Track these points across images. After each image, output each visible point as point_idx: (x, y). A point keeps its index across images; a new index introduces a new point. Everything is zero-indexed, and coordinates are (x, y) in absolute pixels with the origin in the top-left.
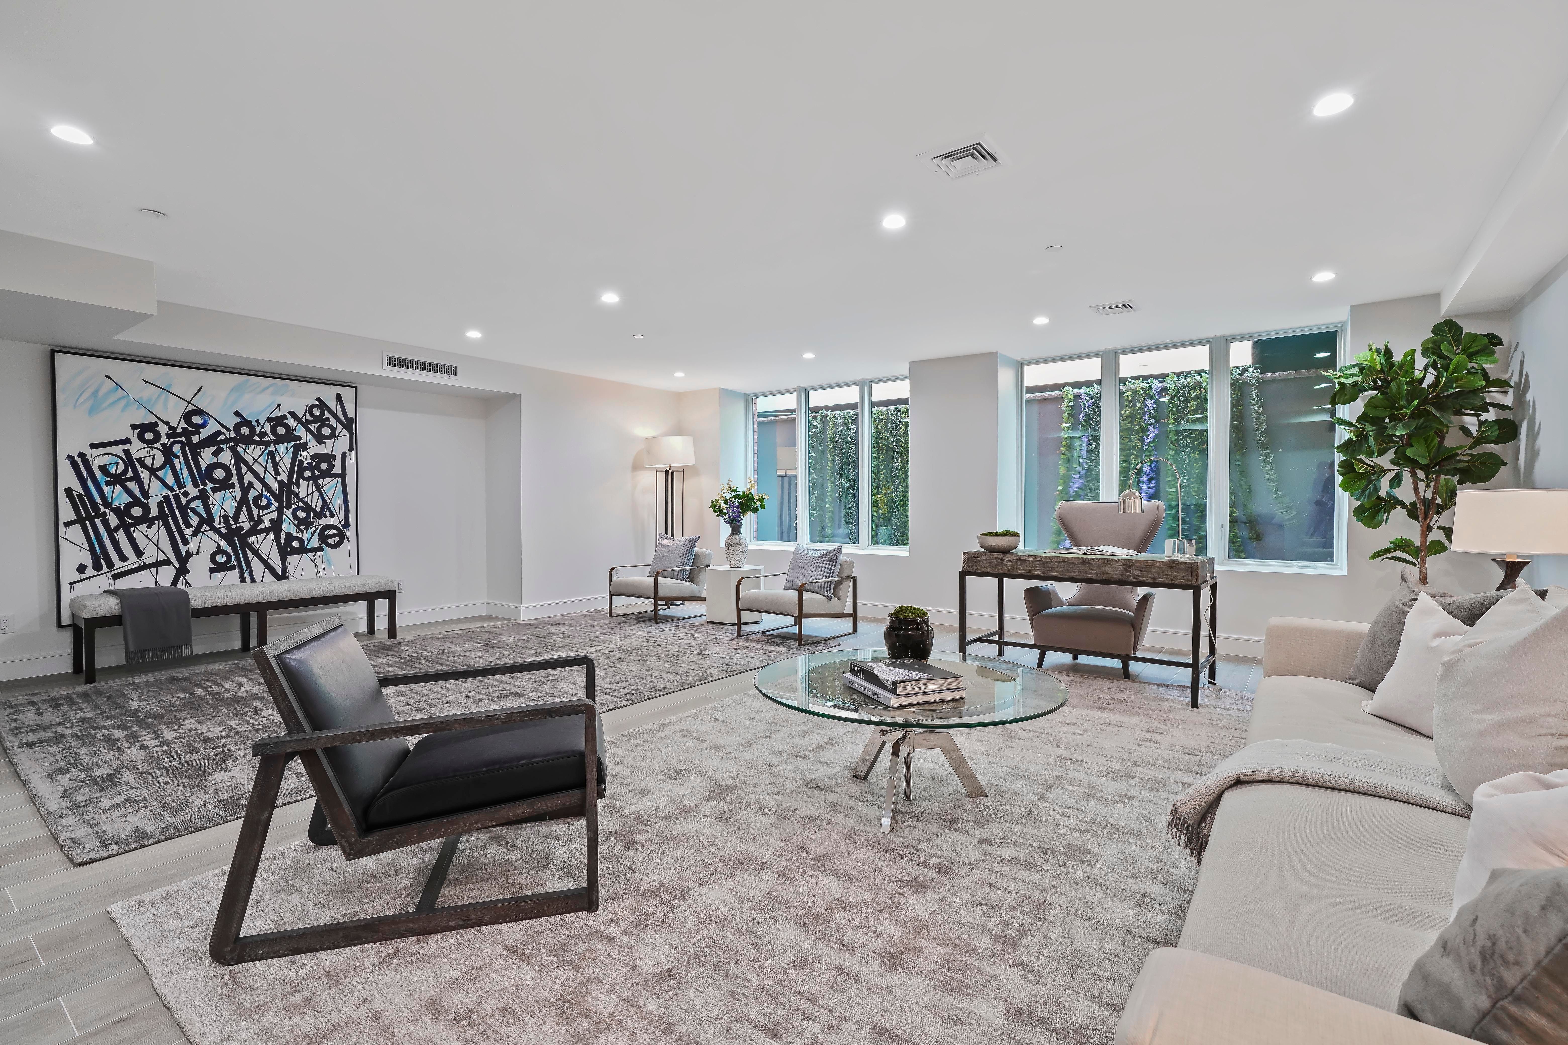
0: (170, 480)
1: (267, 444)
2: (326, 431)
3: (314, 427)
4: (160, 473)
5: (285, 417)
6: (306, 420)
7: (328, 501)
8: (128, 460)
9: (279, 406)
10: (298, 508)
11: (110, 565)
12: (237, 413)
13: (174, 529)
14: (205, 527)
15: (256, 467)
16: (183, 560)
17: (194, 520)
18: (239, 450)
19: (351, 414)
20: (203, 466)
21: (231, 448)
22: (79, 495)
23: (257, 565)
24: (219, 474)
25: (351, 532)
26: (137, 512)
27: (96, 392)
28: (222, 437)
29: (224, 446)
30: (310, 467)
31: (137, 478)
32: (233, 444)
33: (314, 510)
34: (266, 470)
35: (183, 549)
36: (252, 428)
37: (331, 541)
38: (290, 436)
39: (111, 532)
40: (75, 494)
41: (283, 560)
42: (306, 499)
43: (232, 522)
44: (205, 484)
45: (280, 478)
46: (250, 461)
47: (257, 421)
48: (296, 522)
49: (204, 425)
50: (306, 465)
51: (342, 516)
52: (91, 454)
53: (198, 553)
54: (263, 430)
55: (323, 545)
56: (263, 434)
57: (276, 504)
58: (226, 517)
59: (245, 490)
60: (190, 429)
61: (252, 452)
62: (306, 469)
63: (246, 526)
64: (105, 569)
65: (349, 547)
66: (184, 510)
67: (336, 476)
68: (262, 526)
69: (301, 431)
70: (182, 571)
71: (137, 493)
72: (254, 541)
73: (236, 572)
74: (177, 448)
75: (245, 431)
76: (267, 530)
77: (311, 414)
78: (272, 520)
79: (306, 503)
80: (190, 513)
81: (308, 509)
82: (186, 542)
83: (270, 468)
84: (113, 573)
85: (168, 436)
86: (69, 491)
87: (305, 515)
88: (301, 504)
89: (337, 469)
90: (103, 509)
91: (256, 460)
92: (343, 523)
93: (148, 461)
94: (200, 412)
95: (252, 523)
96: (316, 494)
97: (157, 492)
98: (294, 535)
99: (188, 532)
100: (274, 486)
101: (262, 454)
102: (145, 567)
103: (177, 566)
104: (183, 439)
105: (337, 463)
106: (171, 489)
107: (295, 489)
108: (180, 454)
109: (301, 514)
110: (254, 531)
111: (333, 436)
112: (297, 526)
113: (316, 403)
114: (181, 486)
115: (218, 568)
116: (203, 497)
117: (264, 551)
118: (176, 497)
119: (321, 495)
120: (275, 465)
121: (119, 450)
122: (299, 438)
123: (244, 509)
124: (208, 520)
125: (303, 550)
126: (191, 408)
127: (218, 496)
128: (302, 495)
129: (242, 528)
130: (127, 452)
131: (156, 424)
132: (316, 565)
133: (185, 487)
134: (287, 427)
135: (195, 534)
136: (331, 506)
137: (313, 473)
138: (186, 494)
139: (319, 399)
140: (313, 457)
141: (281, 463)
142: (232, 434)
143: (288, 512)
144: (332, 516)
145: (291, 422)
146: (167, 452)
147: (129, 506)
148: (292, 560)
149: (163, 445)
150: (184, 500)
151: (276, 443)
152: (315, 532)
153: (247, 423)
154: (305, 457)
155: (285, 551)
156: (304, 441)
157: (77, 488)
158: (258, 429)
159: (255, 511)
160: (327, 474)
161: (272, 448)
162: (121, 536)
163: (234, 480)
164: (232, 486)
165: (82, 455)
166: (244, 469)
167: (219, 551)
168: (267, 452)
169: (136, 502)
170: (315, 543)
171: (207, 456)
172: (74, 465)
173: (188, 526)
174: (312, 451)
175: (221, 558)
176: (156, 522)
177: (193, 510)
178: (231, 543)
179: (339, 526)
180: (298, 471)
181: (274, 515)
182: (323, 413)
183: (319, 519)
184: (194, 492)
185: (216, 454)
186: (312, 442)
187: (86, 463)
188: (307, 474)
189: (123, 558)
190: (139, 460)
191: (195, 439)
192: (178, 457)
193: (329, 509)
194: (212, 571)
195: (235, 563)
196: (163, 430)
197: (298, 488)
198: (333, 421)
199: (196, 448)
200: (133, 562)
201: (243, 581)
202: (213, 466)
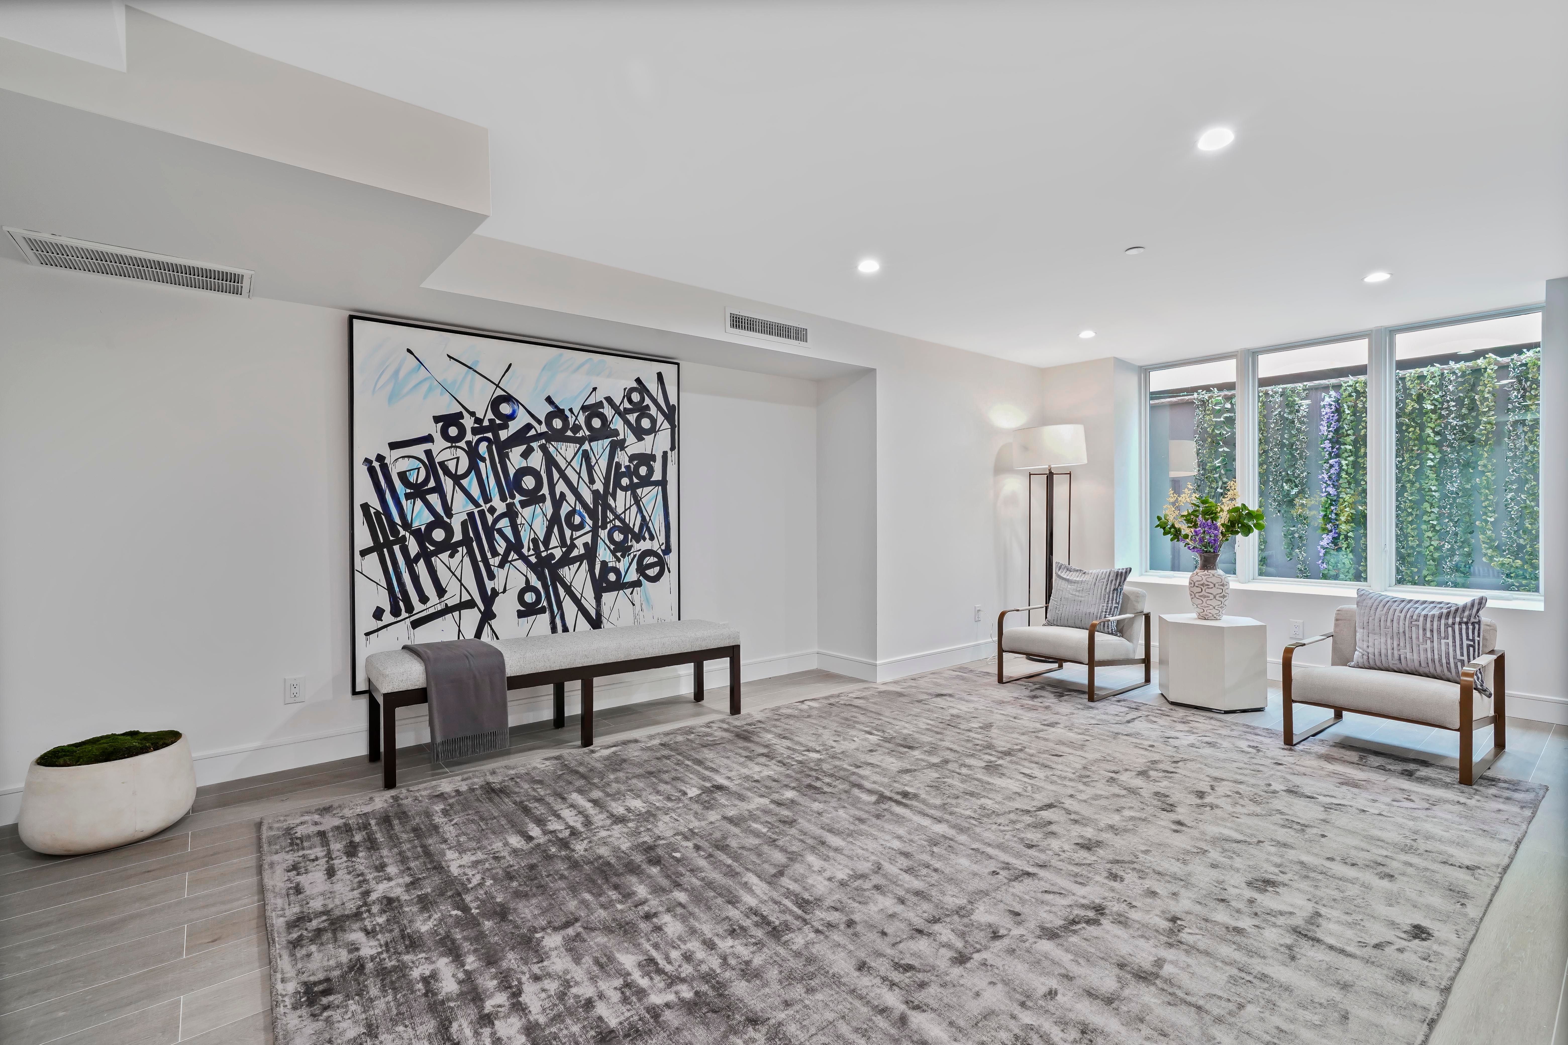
0: (476, 492)
1: (581, 441)
2: (646, 423)
3: (632, 418)
4: (464, 482)
5: (600, 404)
6: (625, 409)
7: (648, 519)
8: (431, 464)
9: (595, 389)
10: (615, 528)
11: (410, 609)
12: (549, 400)
13: (479, 558)
14: (513, 556)
15: (570, 473)
16: (489, 599)
17: (501, 546)
18: (551, 449)
19: (673, 399)
20: (512, 472)
21: (543, 448)
22: (377, 513)
23: (569, 607)
24: (529, 482)
25: (671, 560)
26: (439, 535)
27: (397, 373)
28: (532, 432)
29: (535, 445)
30: (629, 473)
31: (439, 489)
32: (544, 441)
33: (631, 531)
34: (580, 477)
35: (489, 585)
36: (565, 419)
37: (650, 572)
38: (606, 431)
39: (411, 563)
40: (372, 511)
41: (598, 598)
42: (623, 516)
43: (542, 548)
44: (513, 497)
45: (595, 487)
46: (563, 465)
47: (571, 410)
48: (612, 547)
49: (512, 417)
50: (623, 469)
51: (662, 539)
52: (391, 456)
53: (505, 591)
54: (577, 422)
55: (641, 578)
56: (577, 428)
57: (590, 522)
58: (535, 541)
59: (557, 504)
60: (498, 422)
61: (564, 452)
62: (624, 475)
63: (558, 553)
64: (404, 614)
65: (669, 579)
66: (490, 531)
67: (656, 483)
68: (575, 553)
69: (618, 424)
70: (488, 616)
71: (439, 509)
72: (566, 573)
73: (546, 617)
74: (483, 448)
75: (557, 423)
76: (579, 559)
77: (630, 401)
78: (586, 545)
79: (622, 521)
80: (497, 536)
81: (626, 529)
82: (492, 576)
83: (584, 474)
84: (413, 618)
85: (475, 431)
86: (365, 507)
87: (622, 537)
88: (618, 523)
89: (657, 476)
90: (402, 532)
91: (569, 464)
92: (663, 547)
93: (451, 466)
94: (508, 398)
95: (564, 549)
96: (634, 509)
97: (461, 506)
98: (610, 565)
99: (495, 561)
100: (588, 498)
101: (575, 454)
102: (448, 610)
103: (482, 609)
104: (490, 435)
105: (657, 466)
106: (476, 504)
107: (611, 501)
108: (486, 456)
109: (618, 537)
110: (566, 560)
111: (653, 430)
112: (613, 553)
113: (635, 385)
114: (487, 500)
115: (528, 611)
116: (511, 514)
117: (577, 587)
118: (482, 513)
119: (640, 510)
120: (590, 469)
121: (419, 450)
122: (616, 433)
123: (556, 530)
124: (515, 546)
125: (619, 585)
126: (499, 392)
127: (527, 512)
128: (620, 510)
129: (552, 556)
130: (428, 453)
131: (460, 415)
132: (634, 605)
133: (491, 500)
134: (603, 417)
135: (501, 565)
136: (650, 525)
137: (631, 480)
138: (492, 510)
139: (638, 381)
140: (632, 458)
141: (596, 467)
142: (543, 428)
143: (603, 534)
144: (652, 538)
145: (608, 411)
146: (473, 453)
147: (431, 527)
148: (608, 598)
149: (469, 443)
150: (490, 519)
151: (592, 439)
152: (632, 560)
153: (558, 413)
154: (622, 458)
155: (601, 586)
156: (621, 437)
157: (375, 504)
158: (571, 420)
159: (568, 532)
160: (646, 481)
161: (586, 446)
162: (421, 567)
163: (545, 491)
164: (543, 499)
165: (380, 458)
166: (556, 475)
167: (528, 588)
168: (581, 451)
169: (439, 522)
170: (632, 576)
171: (515, 459)
172: (372, 471)
173: (495, 553)
174: (631, 451)
175: (530, 597)
176: (460, 549)
177: (500, 532)
178: (541, 577)
179: (660, 551)
180: (614, 477)
181: (588, 538)
182: (643, 399)
183: (638, 542)
184: (501, 507)
185: (525, 455)
186: (631, 438)
187: (384, 468)
188: (625, 481)
189: (424, 599)
190: (442, 464)
191: (504, 435)
192: (483, 460)
193: (648, 529)
194: (521, 614)
195: (545, 604)
196: (468, 422)
197: (615, 500)
198: (653, 411)
199: (503, 447)
200: (434, 603)
201: (554, 630)
202: (523, 472)
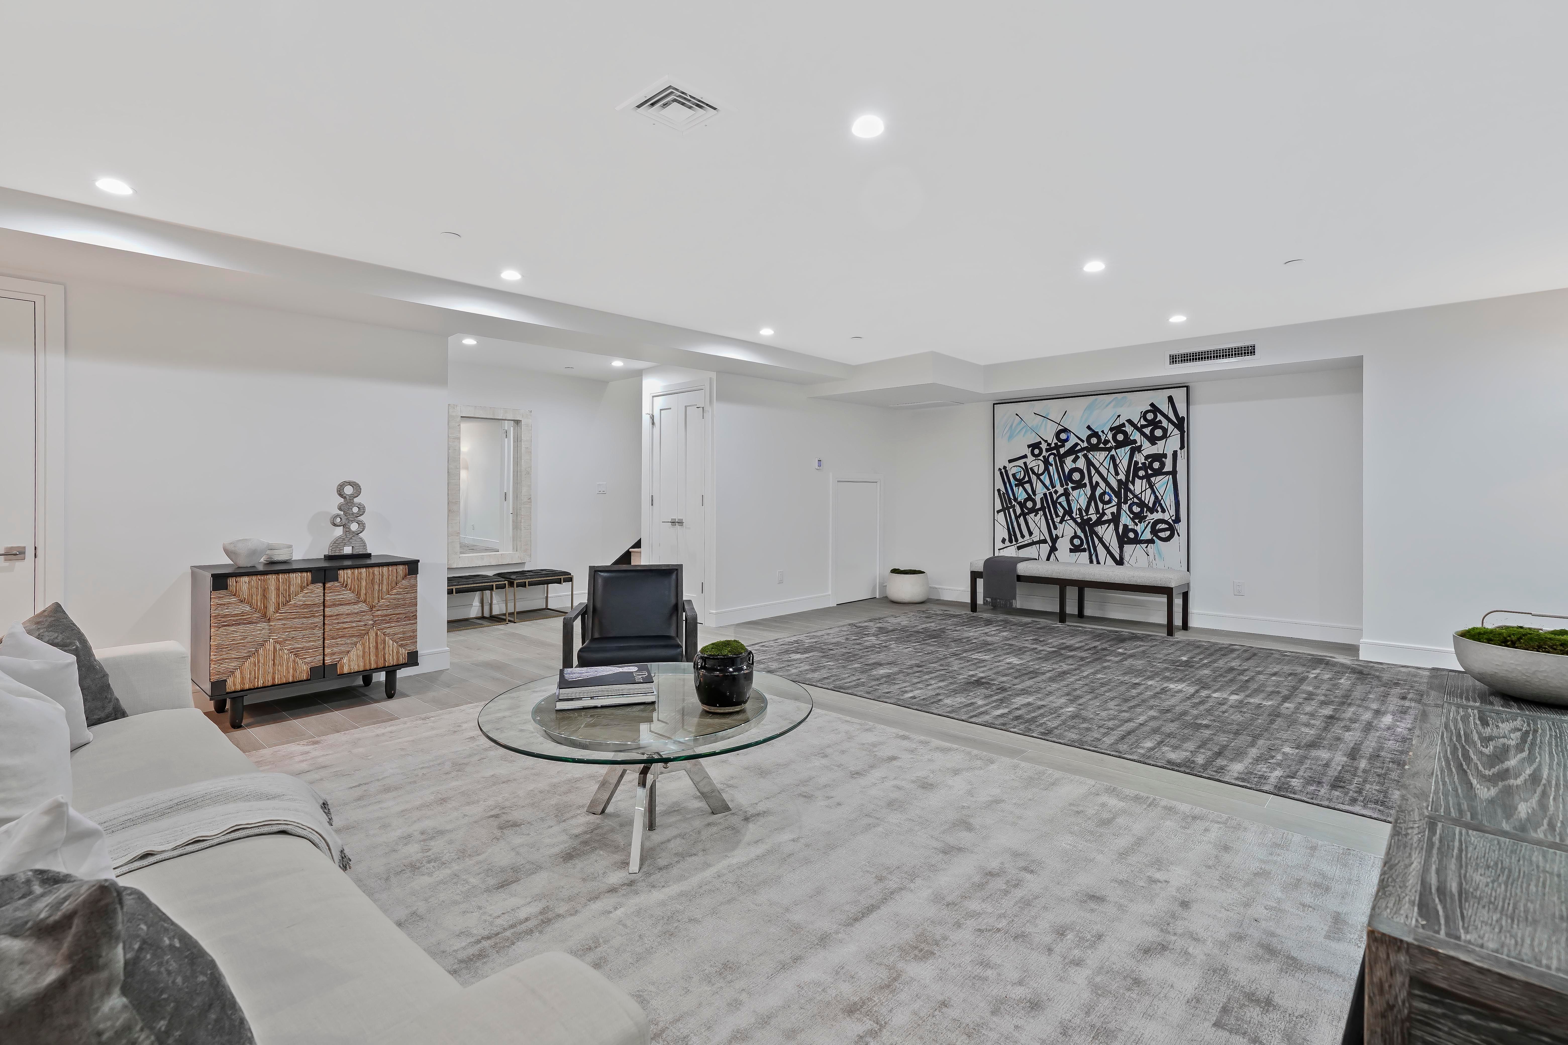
0: (1047, 482)
1: (1109, 450)
2: (1158, 433)
3: (1147, 431)
4: (1042, 477)
5: (1123, 425)
6: (1141, 425)
7: (1160, 498)
8: (1026, 469)
9: (1119, 416)
10: (1133, 503)
11: (1017, 540)
12: (1089, 428)
13: (1049, 518)
14: (1067, 517)
15: (1102, 469)
16: (1054, 540)
17: (1061, 512)
18: (1090, 456)
19: (1182, 413)
20: (1067, 470)
21: (1085, 456)
22: (1003, 493)
23: (1101, 550)
24: (1076, 476)
25: (1181, 527)
26: (1029, 504)
27: (1011, 426)
28: (1079, 447)
29: (1080, 454)
30: (1144, 467)
31: (1030, 481)
32: (1085, 452)
33: (1147, 506)
34: (1108, 471)
35: (1054, 532)
36: (1099, 437)
37: (1162, 535)
38: (1127, 442)
39: (1017, 518)
40: (1002, 492)
41: (1121, 548)
42: (1140, 496)
43: (1084, 514)
44: (1067, 485)
45: (1119, 478)
46: (1097, 465)
47: (1103, 432)
48: (1132, 516)
49: (1067, 440)
50: (1140, 465)
51: (1173, 512)
52: (1010, 466)
53: (1062, 537)
54: (1107, 438)
55: (1154, 538)
56: (1107, 442)
57: (1116, 500)
58: (1080, 510)
59: (1094, 488)
60: (1059, 444)
61: (1099, 457)
62: (1140, 469)
63: (1094, 518)
64: (1014, 543)
65: (1179, 541)
66: (1054, 503)
67: (1167, 473)
68: (1105, 518)
69: (1136, 436)
70: (1053, 549)
71: (1030, 492)
72: (1100, 530)
73: (1087, 554)
74: (1051, 459)
75: (1094, 441)
76: (1108, 522)
77: (1145, 419)
78: (1112, 513)
79: (1140, 499)
80: (1058, 506)
81: (1142, 504)
82: (1055, 528)
83: (1112, 470)
84: (1018, 545)
85: (1047, 450)
86: (999, 490)
87: (1139, 509)
88: (1136, 500)
89: (1168, 467)
90: (1014, 503)
91: (1102, 464)
92: (1173, 518)
93: (1036, 469)
94: (1065, 430)
95: (1098, 516)
96: (1149, 491)
97: (1040, 490)
98: (1130, 527)
99: (1057, 520)
100: (1114, 484)
101: (1106, 458)
102: (1033, 543)
103: (1051, 545)
104: (1055, 451)
105: (1169, 462)
106: (1048, 489)
107: (1131, 486)
108: (1053, 463)
109: (1136, 509)
110: (1099, 522)
111: (1165, 436)
112: (1133, 519)
113: (1150, 408)
114: (1053, 487)
115: (1075, 549)
116: (1066, 494)
117: (1106, 539)
118: (1051, 494)
119: (1153, 492)
120: (1116, 466)
121: (1020, 463)
122: (1135, 442)
123: (1093, 504)
124: (1069, 512)
125: (1137, 541)
126: (1060, 428)
127: (1075, 493)
128: (1137, 492)
129: (1090, 519)
130: (1025, 463)
131: (1040, 443)
132: (1148, 555)
133: (1055, 487)
134: (1125, 433)
135: (1061, 522)
136: (1162, 502)
137: (1146, 472)
138: (1056, 492)
139: (1152, 405)
140: (1147, 457)
141: (1120, 465)
142: (1085, 445)
143: (1125, 507)
144: (1163, 511)
145: (1129, 429)
146: (1046, 462)
147: (1026, 500)
148: (1128, 548)
149: (1044, 457)
150: (1055, 497)
151: (1116, 448)
152: (1147, 525)
153: (1095, 434)
154: (1140, 458)
155: (1124, 539)
156: (1139, 444)
157: (1003, 490)
158: (1103, 438)
159: (1100, 505)
160: (1159, 472)
161: (1113, 452)
162: (1021, 520)
163: (1086, 481)
164: (1085, 485)
165: (1005, 468)
166: (1093, 471)
167: (1076, 536)
168: (1109, 456)
169: (1029, 498)
170: (1147, 535)
171: (1069, 463)
172: (1001, 473)
173: (1057, 516)
174: (1145, 453)
175: (1077, 542)
176: (1039, 512)
177: (1060, 504)
178: (1084, 531)
179: (1170, 521)
180: (1134, 470)
181: (1114, 509)
182: (1156, 417)
183: (1152, 513)
184: (1061, 490)
185: (1074, 461)
186: (1146, 444)
187: (1006, 472)
188: (1141, 473)
189: (1023, 536)
190: (1031, 469)
191: (1062, 451)
192: (1051, 465)
193: (1161, 505)
194: (1071, 551)
195: (1086, 547)
196: (1044, 446)
197: (1134, 486)
198: (1165, 423)
199: (1062, 458)
200: (1027, 539)
201: (1091, 562)
202: (1073, 470)
